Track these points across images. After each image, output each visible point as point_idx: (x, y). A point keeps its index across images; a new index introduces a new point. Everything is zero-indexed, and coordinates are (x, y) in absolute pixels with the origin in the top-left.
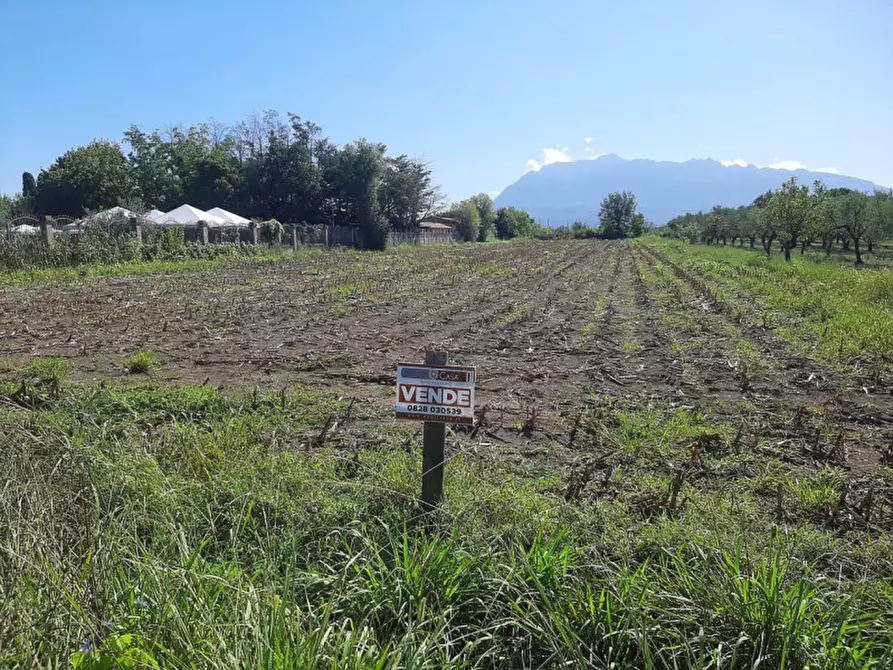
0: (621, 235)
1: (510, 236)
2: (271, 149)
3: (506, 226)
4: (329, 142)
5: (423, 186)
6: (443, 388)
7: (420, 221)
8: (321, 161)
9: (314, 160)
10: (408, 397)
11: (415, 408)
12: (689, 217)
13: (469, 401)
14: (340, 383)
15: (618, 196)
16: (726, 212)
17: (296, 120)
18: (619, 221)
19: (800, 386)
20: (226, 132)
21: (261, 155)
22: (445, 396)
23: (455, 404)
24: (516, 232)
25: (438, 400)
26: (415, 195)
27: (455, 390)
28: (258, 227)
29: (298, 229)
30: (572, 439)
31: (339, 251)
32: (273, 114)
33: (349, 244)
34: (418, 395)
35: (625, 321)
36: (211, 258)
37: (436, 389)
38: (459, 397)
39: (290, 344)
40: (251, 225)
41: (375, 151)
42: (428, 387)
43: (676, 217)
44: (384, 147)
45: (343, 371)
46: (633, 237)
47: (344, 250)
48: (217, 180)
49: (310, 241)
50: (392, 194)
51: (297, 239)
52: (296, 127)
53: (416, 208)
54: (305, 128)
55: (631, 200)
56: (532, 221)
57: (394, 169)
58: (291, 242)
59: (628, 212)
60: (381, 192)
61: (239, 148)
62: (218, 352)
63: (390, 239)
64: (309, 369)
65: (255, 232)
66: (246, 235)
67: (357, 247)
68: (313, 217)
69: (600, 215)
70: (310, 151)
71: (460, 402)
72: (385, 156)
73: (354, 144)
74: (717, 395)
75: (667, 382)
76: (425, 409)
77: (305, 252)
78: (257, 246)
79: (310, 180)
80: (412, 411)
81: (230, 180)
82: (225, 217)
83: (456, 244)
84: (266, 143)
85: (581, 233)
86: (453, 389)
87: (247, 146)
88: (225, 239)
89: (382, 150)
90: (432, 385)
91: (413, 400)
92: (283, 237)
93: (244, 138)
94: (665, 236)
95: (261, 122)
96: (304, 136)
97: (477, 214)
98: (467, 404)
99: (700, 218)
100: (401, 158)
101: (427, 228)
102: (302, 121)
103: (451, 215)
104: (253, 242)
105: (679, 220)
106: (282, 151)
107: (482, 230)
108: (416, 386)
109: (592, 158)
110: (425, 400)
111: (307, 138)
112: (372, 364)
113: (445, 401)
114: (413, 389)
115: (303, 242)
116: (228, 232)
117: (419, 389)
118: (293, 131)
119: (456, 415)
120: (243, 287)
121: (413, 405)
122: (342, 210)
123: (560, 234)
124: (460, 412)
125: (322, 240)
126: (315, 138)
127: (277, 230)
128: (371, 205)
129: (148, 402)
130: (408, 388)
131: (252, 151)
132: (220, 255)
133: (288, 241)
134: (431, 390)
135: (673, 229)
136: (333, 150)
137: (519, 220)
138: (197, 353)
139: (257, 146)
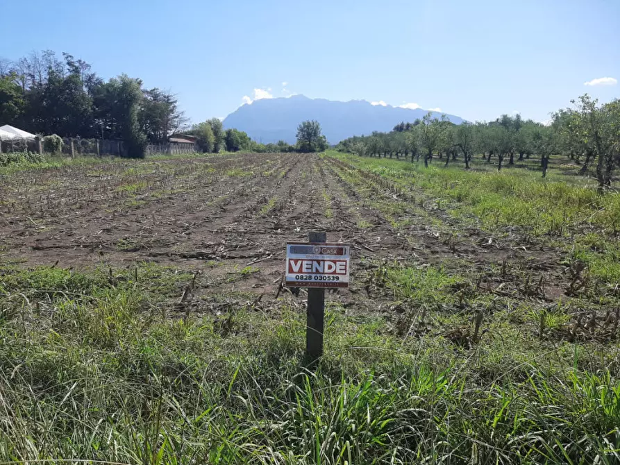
0: (312, 151)
1: (236, 149)
2: (50, 80)
3: (232, 142)
4: (96, 76)
5: (172, 111)
6: (324, 261)
7: (170, 137)
8: (90, 90)
9: (85, 89)
10: (296, 269)
11: (302, 277)
12: (355, 139)
13: (345, 269)
14: (166, 259)
15: (309, 123)
16: (381, 135)
17: (69, 58)
18: (310, 141)
19: (485, 247)
20: (10, 66)
21: (41, 85)
22: (326, 267)
23: (334, 273)
24: (240, 147)
25: (320, 270)
26: (166, 118)
27: (335, 262)
28: (42, 140)
29: (75, 142)
30: (369, 292)
31: (109, 160)
32: (50, 53)
33: (116, 154)
34: (305, 266)
35: (350, 207)
36: (5, 165)
37: (318, 262)
38: (338, 267)
39: (108, 231)
40: (37, 139)
41: (135, 84)
42: (312, 260)
43: (347, 138)
44: (141, 81)
45: (163, 250)
46: (319, 152)
47: (113, 159)
48: (5, 104)
49: (85, 151)
50: (148, 116)
51: (75, 149)
52: (69, 64)
53: (167, 128)
54: (77, 64)
55: (317, 127)
56: (250, 139)
57: (149, 98)
58: (69, 152)
59: (315, 134)
60: (140, 114)
61: (22, 79)
62: (48, 239)
63: (148, 151)
64: (135, 250)
65: (40, 144)
66: (33, 147)
67: (122, 156)
68: (86, 134)
69: (297, 136)
70: (82, 83)
71: (338, 271)
72: (142, 88)
73: (117, 79)
74: (438, 256)
75: (403, 248)
76: (310, 277)
77: (82, 160)
78: (42, 155)
79: (82, 105)
80: (299, 280)
81: (16, 104)
82: (14, 132)
83: (197, 154)
84: (45, 75)
85: (284, 149)
86: (332, 261)
87: (29, 78)
88: (16, 150)
89: (140, 83)
90: (315, 258)
91: (300, 271)
92: (63, 148)
93: (26, 71)
94: (340, 151)
95: (40, 59)
96: (76, 70)
97: (211, 132)
98: (344, 272)
99: (363, 139)
100: (154, 90)
101: (175, 143)
102: (75, 60)
103: (192, 133)
104: (38, 152)
105: (349, 141)
106: (59, 82)
107: (216, 145)
108: (302, 260)
109: (288, 97)
110: (310, 271)
111: (78, 72)
112: (184, 244)
113: (327, 270)
114: (299, 262)
115: (79, 152)
116: (17, 144)
117: (305, 263)
118: (68, 67)
119: (335, 281)
120: (42, 187)
121: (300, 275)
122: (108, 127)
123: (270, 148)
124: (338, 278)
125: (94, 151)
126: (85, 73)
127: (58, 143)
128: (132, 124)
129: (16, 283)
130: (296, 261)
131: (33, 81)
132: (13, 163)
133: (67, 151)
134: (315, 263)
135: (345, 146)
136: (100, 83)
137: (241, 138)
138: (30, 240)
139: (37, 77)
